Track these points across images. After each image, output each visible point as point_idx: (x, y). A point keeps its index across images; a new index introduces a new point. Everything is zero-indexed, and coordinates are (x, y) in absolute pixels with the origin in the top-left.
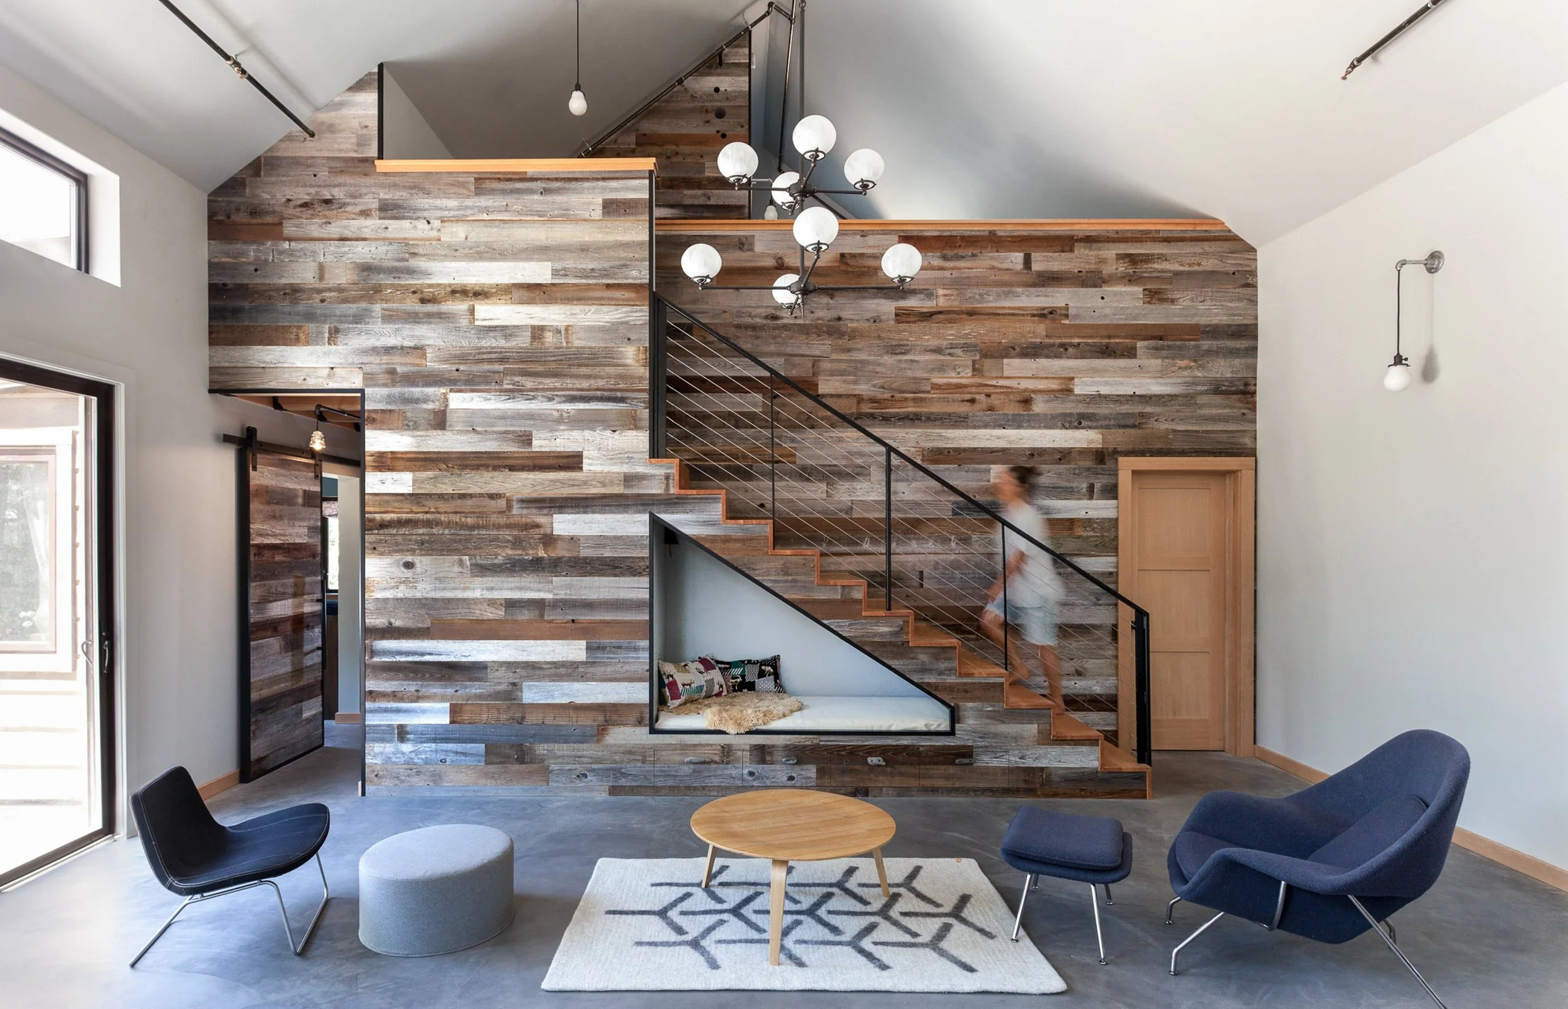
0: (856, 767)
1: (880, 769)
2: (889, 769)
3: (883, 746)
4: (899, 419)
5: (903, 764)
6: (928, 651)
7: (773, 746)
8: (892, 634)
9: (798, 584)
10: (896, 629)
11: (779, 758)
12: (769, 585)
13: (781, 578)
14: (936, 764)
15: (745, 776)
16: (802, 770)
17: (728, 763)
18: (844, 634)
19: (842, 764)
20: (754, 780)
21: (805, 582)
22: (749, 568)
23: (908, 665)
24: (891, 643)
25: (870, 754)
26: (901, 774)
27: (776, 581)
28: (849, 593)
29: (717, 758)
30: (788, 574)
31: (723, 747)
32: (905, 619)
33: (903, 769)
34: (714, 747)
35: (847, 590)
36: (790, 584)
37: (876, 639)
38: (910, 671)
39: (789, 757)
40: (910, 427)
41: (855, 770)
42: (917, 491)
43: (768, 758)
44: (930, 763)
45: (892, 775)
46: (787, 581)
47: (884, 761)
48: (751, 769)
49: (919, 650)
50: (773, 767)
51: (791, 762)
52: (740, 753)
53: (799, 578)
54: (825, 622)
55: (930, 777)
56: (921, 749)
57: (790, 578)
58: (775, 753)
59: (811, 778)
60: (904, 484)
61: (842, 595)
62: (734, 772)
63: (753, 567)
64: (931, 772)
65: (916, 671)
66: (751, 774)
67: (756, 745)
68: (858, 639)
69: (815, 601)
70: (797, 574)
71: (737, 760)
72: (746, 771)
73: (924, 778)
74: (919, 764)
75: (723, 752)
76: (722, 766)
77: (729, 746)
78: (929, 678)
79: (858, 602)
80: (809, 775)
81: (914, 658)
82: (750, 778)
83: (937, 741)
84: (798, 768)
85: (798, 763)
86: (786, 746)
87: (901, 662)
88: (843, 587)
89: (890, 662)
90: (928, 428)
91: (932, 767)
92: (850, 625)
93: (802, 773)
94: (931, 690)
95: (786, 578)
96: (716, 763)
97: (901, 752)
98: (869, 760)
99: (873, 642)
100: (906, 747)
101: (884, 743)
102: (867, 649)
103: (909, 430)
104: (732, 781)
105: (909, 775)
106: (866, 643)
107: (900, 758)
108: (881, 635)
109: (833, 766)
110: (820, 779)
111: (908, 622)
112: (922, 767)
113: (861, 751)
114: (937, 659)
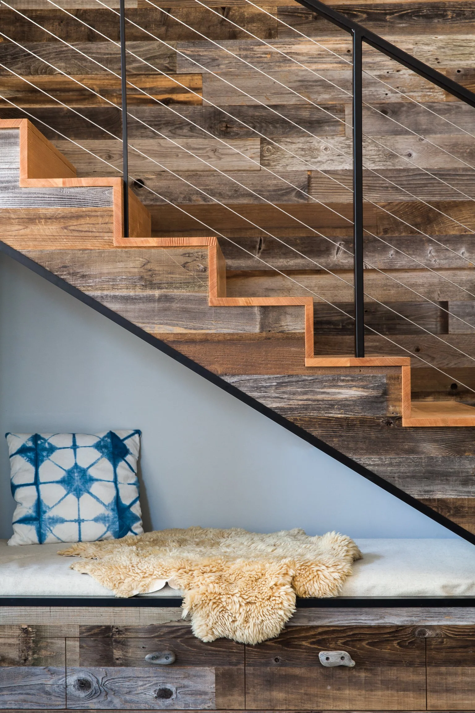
0: (297, 671)
1: (344, 675)
2: (363, 675)
3: (351, 628)
4: (401, 17)
5: (393, 663)
6: (439, 436)
7: (127, 629)
8: (365, 402)
9: (175, 305)
10: (374, 393)
11: (139, 653)
12: (113, 306)
13: (139, 292)
14: (459, 663)
15: (72, 690)
16: (187, 677)
17: (36, 663)
18: (271, 404)
19: (267, 664)
20: (91, 697)
21: (188, 300)
22: (74, 274)
23: (399, 464)
24: (363, 421)
25: (324, 644)
26: (387, 684)
27: (126, 299)
28: (278, 320)
29: (14, 654)
30: (151, 285)
31: (25, 631)
32: (392, 372)
33: (393, 673)
34: (8, 632)
35: (272, 315)
36: (156, 305)
37: (336, 414)
38: (404, 477)
39: (158, 653)
40: (423, 32)
41: (295, 677)
42: (434, 151)
43: (117, 653)
44: (447, 662)
45: (369, 686)
46: (150, 299)
47: (353, 657)
48: (82, 676)
49: (421, 435)
50: (128, 671)
51: (164, 661)
52: (60, 643)
53: (176, 293)
54: (229, 380)
55: (448, 690)
56: (429, 633)
57: (157, 293)
58: (132, 643)
59: (205, 693)
60: (410, 139)
61: (262, 328)
62: (49, 682)
63: (84, 271)
64: (450, 680)
65: (414, 477)
66: (83, 685)
67: (92, 628)
68: (296, 414)
69: (206, 340)
70: (170, 285)
71: (55, 657)
72: (72, 680)
73: (435, 691)
74: (425, 664)
75: (26, 642)
76: (24, 669)
77: (38, 629)
78: (444, 491)
79: (298, 339)
80: (200, 687)
81: (412, 451)
82: (82, 694)
83: (462, 618)
84: (177, 672)
85: (178, 662)
86: (153, 629)
87: (387, 459)
88: (265, 309)
89: (363, 460)
90: (459, 32)
91: (452, 669)
92: (279, 385)
93: (186, 682)
94: (447, 515)
95: (149, 292)
96: (13, 662)
97: (387, 641)
98: (322, 656)
99: (329, 420)
100: (398, 629)
101: (353, 623)
102: (316, 432)
103: (418, 38)
104: (44, 699)
105: (404, 687)
106: (311, 421)
107: (386, 651)
108: (343, 405)
109: (250, 670)
110: (224, 695)
111: (398, 378)
112: (431, 670)
113: (306, 638)
114: (460, 453)
